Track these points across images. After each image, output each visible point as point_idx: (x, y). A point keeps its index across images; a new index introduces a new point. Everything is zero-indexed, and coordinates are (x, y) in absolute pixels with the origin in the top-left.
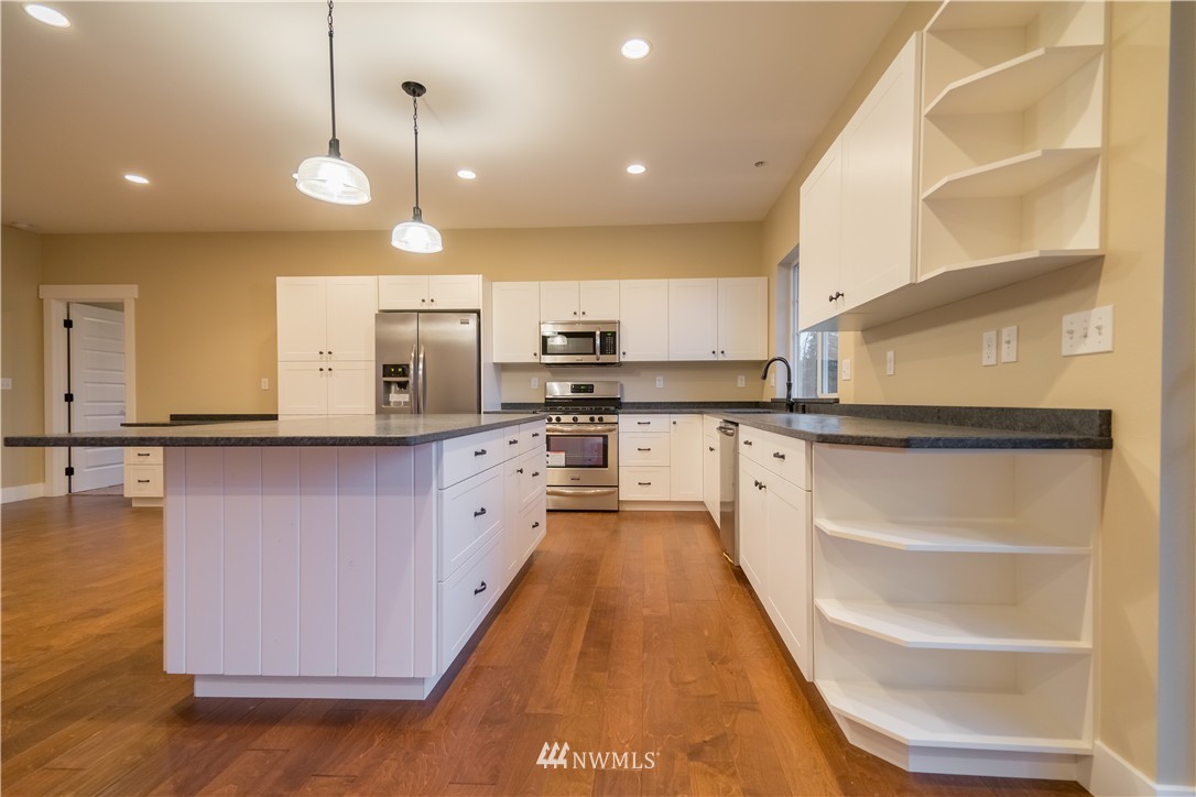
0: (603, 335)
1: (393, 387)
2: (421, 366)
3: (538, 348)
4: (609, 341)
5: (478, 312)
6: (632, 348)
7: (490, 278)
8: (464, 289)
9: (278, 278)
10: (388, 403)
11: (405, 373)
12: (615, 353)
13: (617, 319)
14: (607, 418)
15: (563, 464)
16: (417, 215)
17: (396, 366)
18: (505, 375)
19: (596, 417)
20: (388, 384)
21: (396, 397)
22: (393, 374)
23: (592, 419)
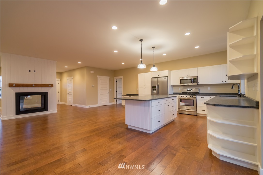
0: (193, 79)
1: (154, 90)
2: (158, 86)
3: (179, 82)
4: (194, 80)
5: (168, 77)
6: (200, 81)
7: (170, 70)
8: (165, 73)
9: (139, 74)
10: (153, 93)
11: (156, 88)
12: (196, 83)
13: (197, 76)
14: (193, 96)
15: (184, 105)
16: (154, 66)
17: (154, 87)
18: (174, 88)
19: (191, 96)
20: (153, 90)
21: (155, 92)
22: (154, 88)
23: (190, 96)
